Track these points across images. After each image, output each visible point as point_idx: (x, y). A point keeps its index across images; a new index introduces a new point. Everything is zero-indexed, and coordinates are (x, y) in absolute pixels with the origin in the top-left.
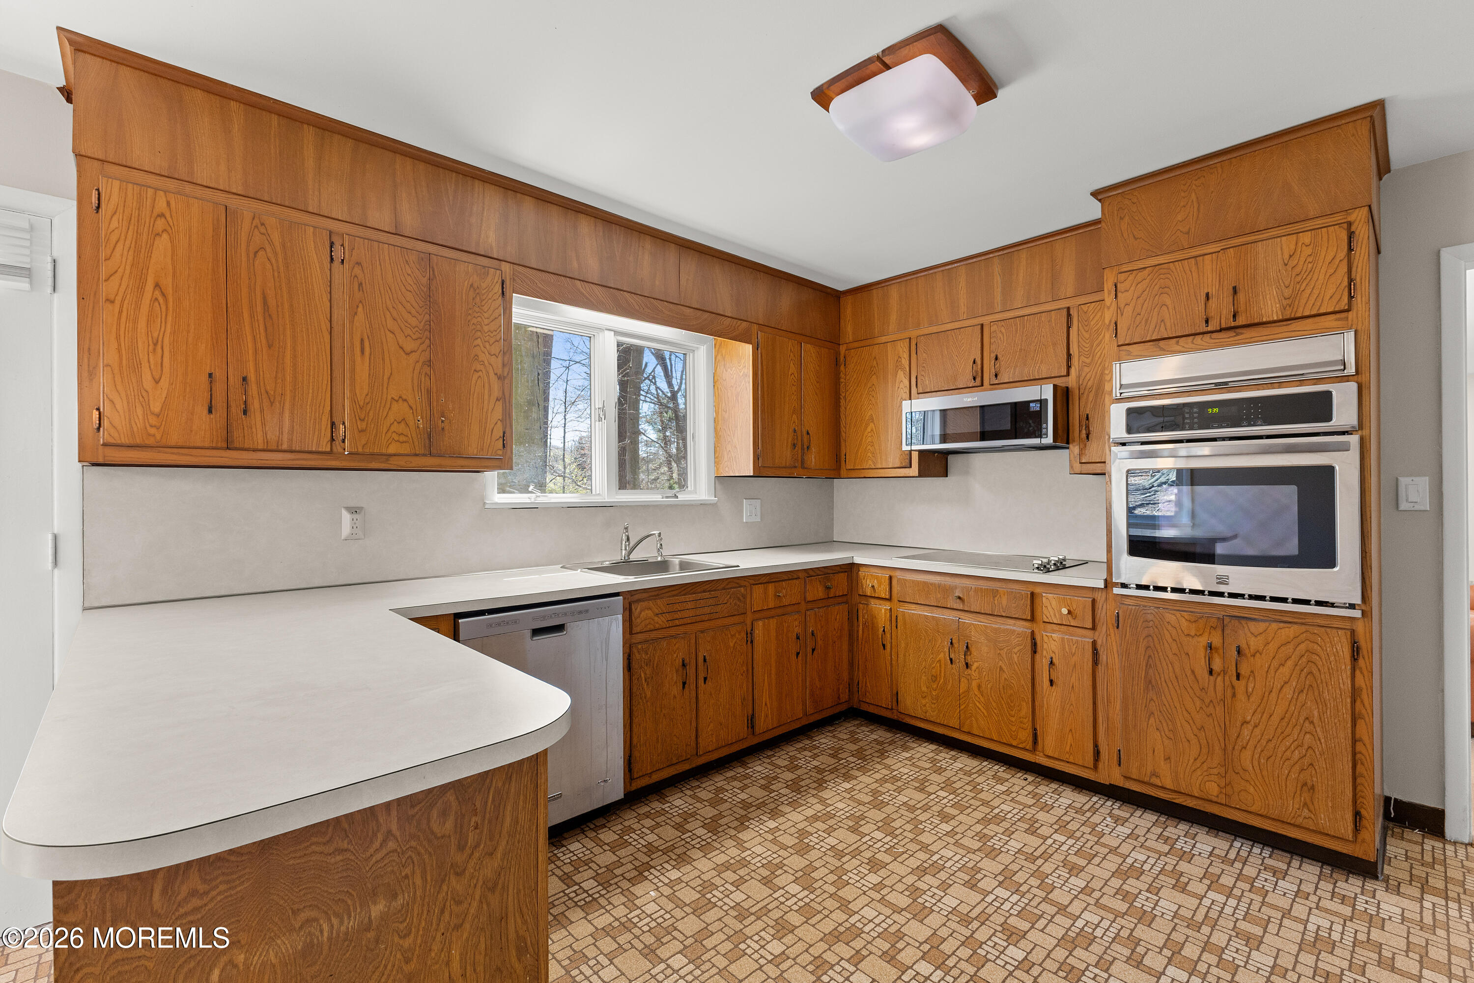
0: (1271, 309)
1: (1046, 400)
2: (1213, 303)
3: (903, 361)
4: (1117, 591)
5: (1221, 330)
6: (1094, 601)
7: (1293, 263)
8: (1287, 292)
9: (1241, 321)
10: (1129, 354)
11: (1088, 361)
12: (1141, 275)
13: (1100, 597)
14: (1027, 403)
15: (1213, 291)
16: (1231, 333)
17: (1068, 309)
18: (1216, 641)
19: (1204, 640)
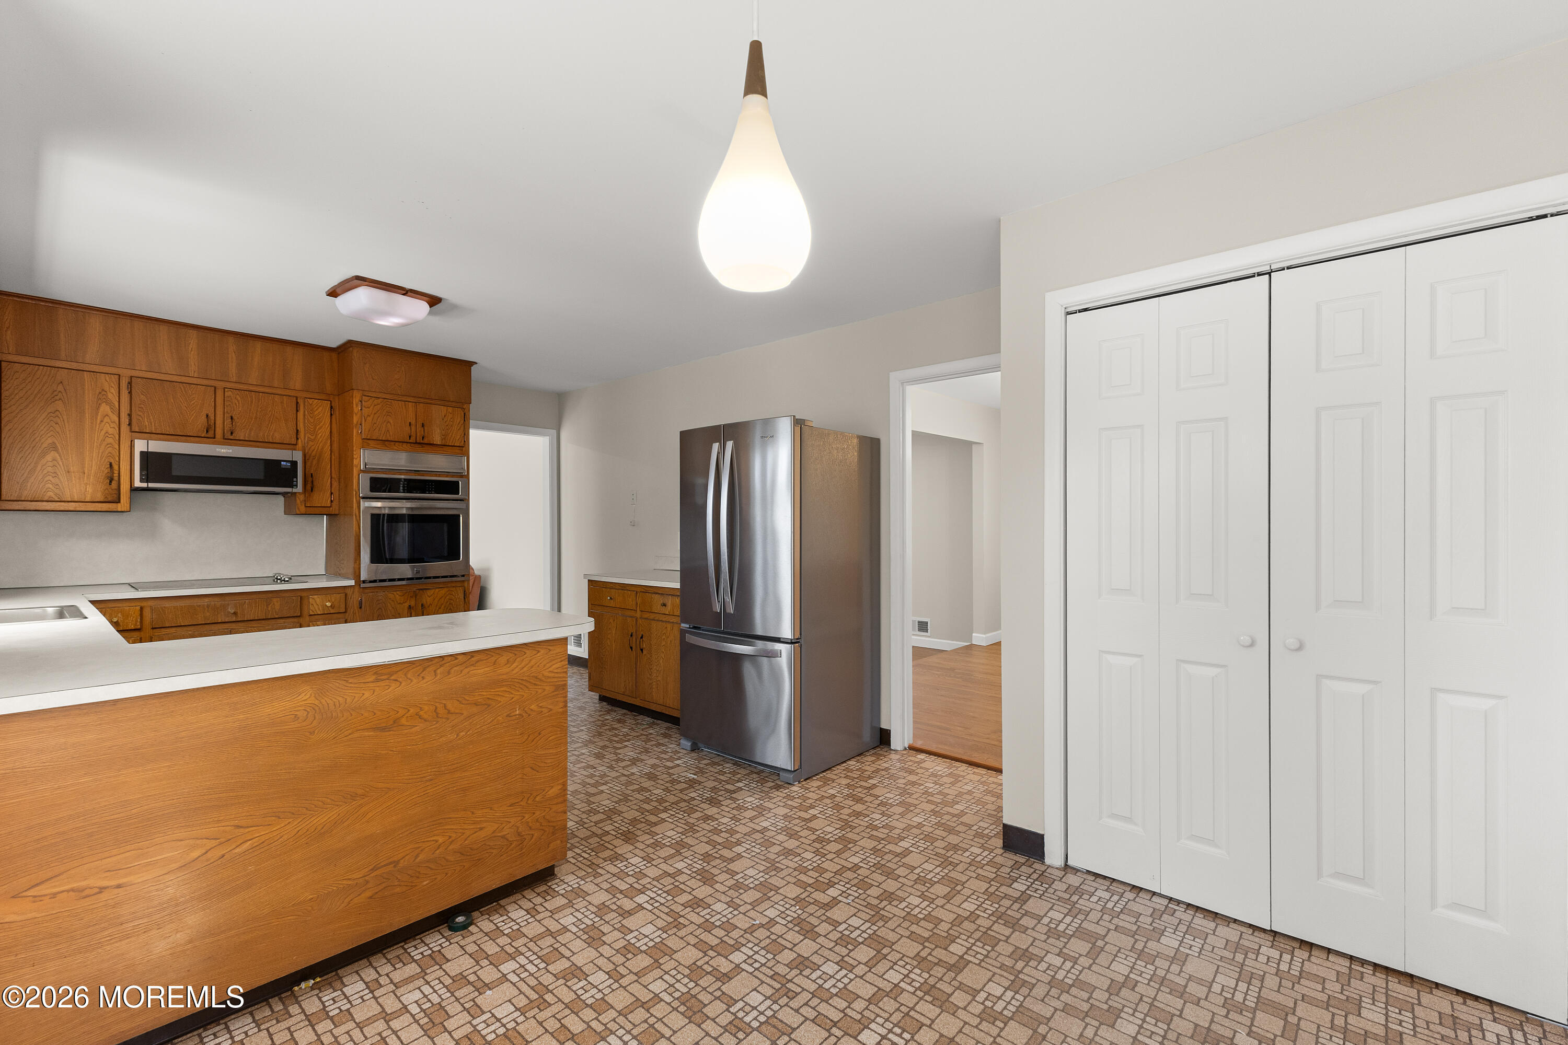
0: (437, 440)
1: (296, 462)
2: (413, 428)
3: (110, 396)
4: (363, 585)
5: (416, 443)
6: (346, 595)
7: (445, 420)
8: (443, 432)
9: (426, 441)
10: (368, 444)
11: (312, 438)
12: (377, 401)
13: (349, 592)
14: (279, 461)
15: (413, 422)
16: (420, 446)
17: (297, 398)
18: (413, 603)
19: (407, 605)
